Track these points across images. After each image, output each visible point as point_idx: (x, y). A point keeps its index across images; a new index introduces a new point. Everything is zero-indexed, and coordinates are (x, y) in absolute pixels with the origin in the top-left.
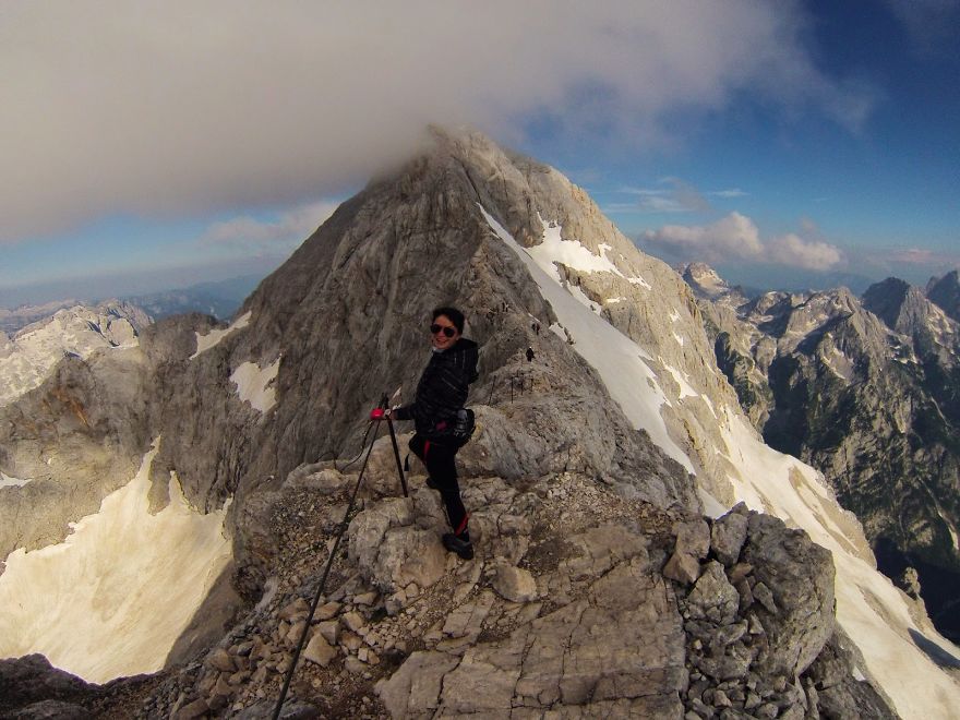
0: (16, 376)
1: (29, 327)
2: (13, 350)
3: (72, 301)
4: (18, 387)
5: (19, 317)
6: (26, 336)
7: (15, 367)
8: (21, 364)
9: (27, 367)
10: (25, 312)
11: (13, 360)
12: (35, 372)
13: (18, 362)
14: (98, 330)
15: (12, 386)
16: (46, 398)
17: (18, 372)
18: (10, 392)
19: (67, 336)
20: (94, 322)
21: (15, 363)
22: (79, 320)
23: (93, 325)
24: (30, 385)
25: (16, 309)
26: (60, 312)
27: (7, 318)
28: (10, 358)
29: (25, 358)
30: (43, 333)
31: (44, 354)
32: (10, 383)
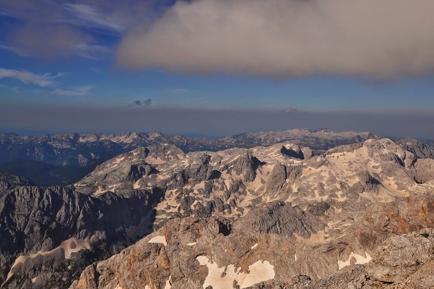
0: (321, 185)
1: (339, 148)
2: (323, 163)
3: (367, 134)
4: (322, 193)
5: (317, 138)
6: (336, 154)
7: (322, 178)
8: (327, 176)
9: (332, 180)
10: (323, 135)
11: (322, 171)
12: (339, 186)
13: (326, 175)
14: (403, 165)
15: (316, 192)
16: (425, 205)
17: (324, 182)
18: (314, 196)
19: (372, 163)
20: (399, 156)
21: (323, 174)
22: (386, 151)
23: (399, 159)
24: (331, 196)
25: (315, 131)
26: (370, 141)
27: (307, 137)
28: (320, 169)
29: (333, 172)
30: (351, 155)
31: (350, 174)
32: (315, 189)
